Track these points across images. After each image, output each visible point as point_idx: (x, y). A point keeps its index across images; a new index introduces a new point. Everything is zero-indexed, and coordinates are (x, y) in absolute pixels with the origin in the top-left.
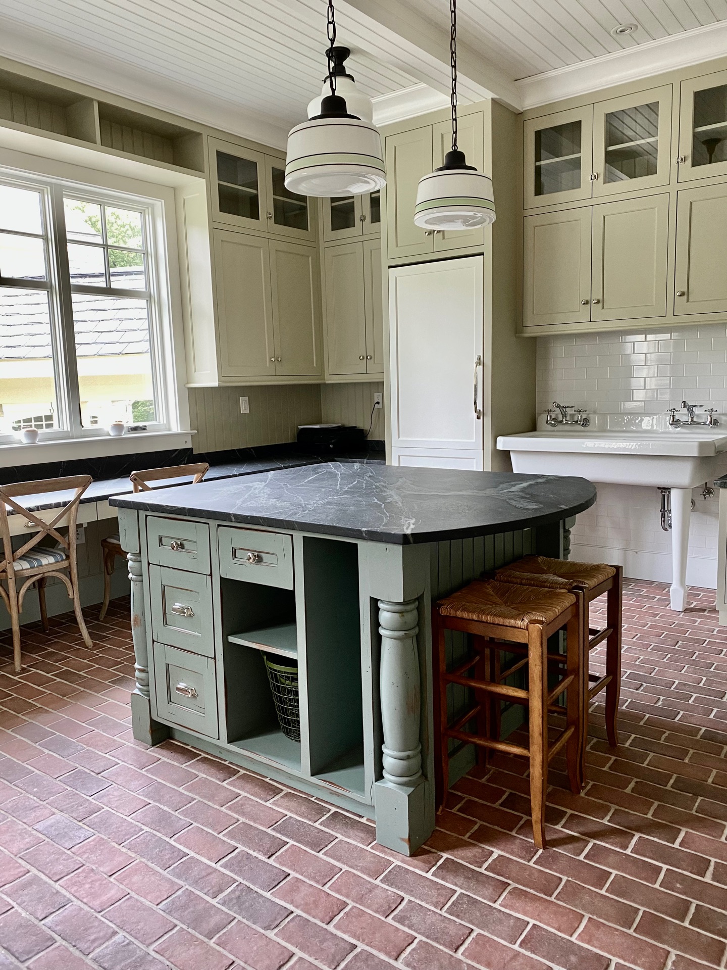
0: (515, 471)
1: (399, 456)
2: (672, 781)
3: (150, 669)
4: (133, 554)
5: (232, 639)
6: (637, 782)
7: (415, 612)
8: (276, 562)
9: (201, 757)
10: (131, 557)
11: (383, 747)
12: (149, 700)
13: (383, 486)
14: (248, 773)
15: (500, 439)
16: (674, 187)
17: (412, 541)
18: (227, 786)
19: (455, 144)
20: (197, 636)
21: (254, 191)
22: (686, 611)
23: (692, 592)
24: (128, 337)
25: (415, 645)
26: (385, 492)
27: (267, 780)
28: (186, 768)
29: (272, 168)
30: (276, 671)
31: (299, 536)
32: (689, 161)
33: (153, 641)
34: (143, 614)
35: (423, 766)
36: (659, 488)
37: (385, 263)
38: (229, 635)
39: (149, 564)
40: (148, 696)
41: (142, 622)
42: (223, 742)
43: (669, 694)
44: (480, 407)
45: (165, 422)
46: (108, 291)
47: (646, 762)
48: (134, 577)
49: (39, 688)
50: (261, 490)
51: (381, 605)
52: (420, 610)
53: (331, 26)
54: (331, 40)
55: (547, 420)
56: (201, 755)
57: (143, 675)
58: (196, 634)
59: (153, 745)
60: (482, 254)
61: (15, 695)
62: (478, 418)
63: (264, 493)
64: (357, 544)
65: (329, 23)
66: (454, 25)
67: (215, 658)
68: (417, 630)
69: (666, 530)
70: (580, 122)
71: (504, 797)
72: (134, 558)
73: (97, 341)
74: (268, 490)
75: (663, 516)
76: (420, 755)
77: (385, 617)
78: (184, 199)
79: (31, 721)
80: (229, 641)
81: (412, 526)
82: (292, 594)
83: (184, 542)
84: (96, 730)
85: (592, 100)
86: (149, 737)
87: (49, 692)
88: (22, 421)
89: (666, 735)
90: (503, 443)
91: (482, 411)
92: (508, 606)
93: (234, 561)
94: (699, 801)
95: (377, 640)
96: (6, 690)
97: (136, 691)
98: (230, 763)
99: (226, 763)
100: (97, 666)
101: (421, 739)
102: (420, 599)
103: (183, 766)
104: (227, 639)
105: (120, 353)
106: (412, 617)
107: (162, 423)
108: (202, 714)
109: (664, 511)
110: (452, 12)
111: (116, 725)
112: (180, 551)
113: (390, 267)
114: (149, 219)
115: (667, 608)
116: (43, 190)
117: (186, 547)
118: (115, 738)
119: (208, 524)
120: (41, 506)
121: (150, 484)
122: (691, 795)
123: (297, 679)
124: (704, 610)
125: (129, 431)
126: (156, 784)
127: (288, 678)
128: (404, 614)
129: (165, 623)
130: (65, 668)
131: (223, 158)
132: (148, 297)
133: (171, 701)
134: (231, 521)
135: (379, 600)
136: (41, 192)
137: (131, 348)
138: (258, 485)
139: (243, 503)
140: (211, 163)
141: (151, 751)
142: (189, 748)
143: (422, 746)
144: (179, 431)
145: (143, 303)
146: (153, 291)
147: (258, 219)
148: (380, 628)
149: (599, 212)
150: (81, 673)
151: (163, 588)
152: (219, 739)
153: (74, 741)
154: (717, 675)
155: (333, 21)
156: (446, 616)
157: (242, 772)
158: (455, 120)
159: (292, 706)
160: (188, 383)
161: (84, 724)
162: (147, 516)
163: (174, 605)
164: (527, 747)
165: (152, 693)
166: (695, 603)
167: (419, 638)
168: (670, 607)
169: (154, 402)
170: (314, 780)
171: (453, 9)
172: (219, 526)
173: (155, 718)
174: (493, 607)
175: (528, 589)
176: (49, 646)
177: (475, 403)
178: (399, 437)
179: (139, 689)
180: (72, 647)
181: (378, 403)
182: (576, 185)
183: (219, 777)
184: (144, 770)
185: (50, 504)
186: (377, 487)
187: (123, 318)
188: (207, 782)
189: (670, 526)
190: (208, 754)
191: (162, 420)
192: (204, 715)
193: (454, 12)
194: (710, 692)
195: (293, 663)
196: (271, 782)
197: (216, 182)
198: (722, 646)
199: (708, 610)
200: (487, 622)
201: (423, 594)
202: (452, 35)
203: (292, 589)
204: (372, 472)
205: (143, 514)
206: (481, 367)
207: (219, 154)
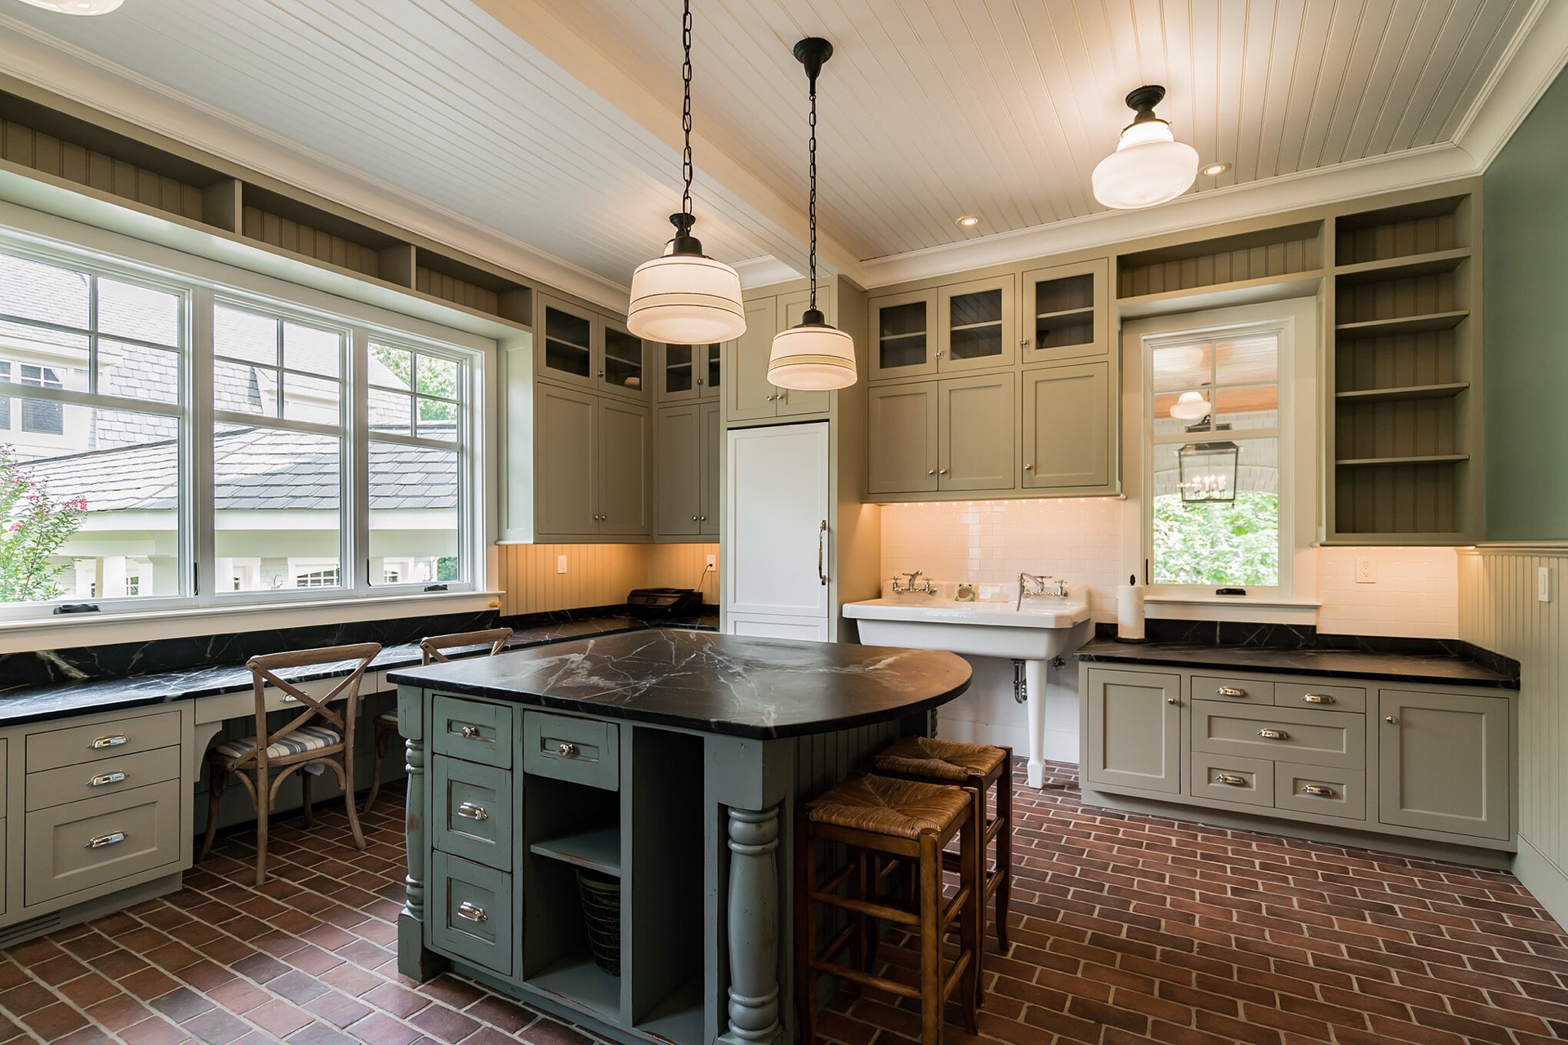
0: (863, 642)
1: (735, 622)
2: (1068, 1004)
3: (427, 884)
4: (412, 741)
5: (537, 849)
6: (1028, 1007)
7: (775, 821)
8: (597, 756)
9: (486, 996)
10: (410, 744)
11: (730, 990)
12: (422, 924)
13: (728, 661)
14: (548, 1017)
15: (845, 606)
16: (1019, 367)
17: (775, 736)
18: (519, 1039)
19: (813, 304)
20: (490, 845)
21: (586, 349)
22: (1046, 787)
23: (1049, 767)
24: (434, 491)
25: (774, 862)
26: (731, 668)
27: (573, 1027)
28: (465, 1014)
29: (606, 328)
30: (591, 888)
31: (628, 726)
32: (1033, 344)
33: (433, 849)
34: (422, 815)
35: (780, 1013)
36: (1012, 659)
37: (723, 426)
38: (533, 843)
39: (433, 753)
40: (421, 917)
41: (418, 824)
42: (517, 980)
43: (1044, 888)
44: (825, 573)
45: (469, 582)
46: (413, 441)
47: (1035, 980)
48: (412, 768)
49: (280, 903)
50: (579, 665)
51: (733, 814)
52: (780, 817)
53: (687, 167)
54: (687, 181)
55: (894, 588)
56: (486, 993)
57: (416, 891)
58: (489, 841)
59: (423, 982)
60: (828, 420)
61: (245, 913)
62: (823, 584)
63: (583, 667)
64: (703, 738)
65: (687, 164)
66: (814, 190)
67: (512, 873)
68: (776, 842)
69: (1020, 702)
70: (925, 303)
71: (876, 1036)
72: (414, 745)
73: (399, 494)
74: (588, 664)
75: (1017, 688)
76: (777, 1001)
77: (737, 827)
78: (507, 353)
79: (261, 951)
80: (532, 851)
81: (773, 716)
82: (615, 796)
83: (480, 729)
84: (349, 962)
85: (937, 283)
86: (418, 969)
87: (291, 908)
88: (309, 576)
89: (1050, 941)
90: (850, 611)
91: (827, 576)
92: (892, 808)
93: (542, 754)
94: (1103, 1029)
95: (726, 856)
96: (233, 907)
97: (406, 912)
98: (525, 1004)
99: (520, 1004)
100: (361, 870)
101: (779, 978)
102: (781, 805)
103: (462, 1012)
104: (529, 849)
105: (424, 508)
106: (770, 827)
107: (465, 582)
108: (492, 943)
109: (1018, 684)
110: (812, 177)
111: (376, 952)
112: (474, 739)
113: (729, 429)
114: (466, 370)
115: (1025, 784)
116: (345, 332)
117: (481, 733)
118: (373, 972)
119: (511, 707)
120: (305, 677)
121: (443, 652)
122: (1093, 1022)
123: (619, 898)
124: (1062, 787)
125: (425, 591)
126: (423, 1041)
127: (606, 897)
128: (762, 824)
129: (450, 826)
130: (319, 874)
131: (551, 313)
132: (461, 450)
133: (451, 925)
134: (540, 704)
135: (729, 807)
136: (342, 334)
137: (437, 503)
138: (576, 657)
139: (557, 681)
140: (539, 317)
141: (420, 990)
142: (472, 983)
143: (780, 988)
144: (485, 592)
145: (453, 456)
146: (467, 443)
147: (588, 376)
148: (730, 842)
149: (945, 386)
150: (339, 880)
151: (450, 783)
152: (511, 976)
153: (316, 978)
154: (1091, 864)
155: (690, 162)
156: (817, 822)
157: (541, 1016)
158: (814, 280)
159: (609, 931)
160: (499, 540)
161: (332, 954)
162: (434, 695)
163: (463, 805)
164: (918, 986)
165: (427, 913)
166: (1052, 779)
167: (778, 853)
168: (1027, 784)
169: (459, 559)
170: (636, 1031)
171: (813, 175)
172: (525, 710)
173: (428, 946)
174: (875, 810)
175: (913, 785)
176: (301, 843)
177: (820, 568)
178: (735, 602)
179: (409, 908)
180: (330, 845)
181: (711, 565)
182: (922, 359)
183: (509, 1026)
184: (408, 1019)
185: (317, 675)
186: (719, 661)
187: (430, 471)
188: (493, 1035)
189: (1025, 698)
190: (496, 991)
191: (466, 578)
192: (493, 944)
193: (814, 177)
194: (1088, 885)
195: (616, 881)
196: (578, 1030)
197: (543, 337)
198: (1089, 828)
199: (1067, 786)
200: (868, 831)
201: (784, 799)
202: (811, 199)
203: (616, 790)
204: (711, 643)
205: (429, 692)
206: (827, 531)
207: (549, 309)
